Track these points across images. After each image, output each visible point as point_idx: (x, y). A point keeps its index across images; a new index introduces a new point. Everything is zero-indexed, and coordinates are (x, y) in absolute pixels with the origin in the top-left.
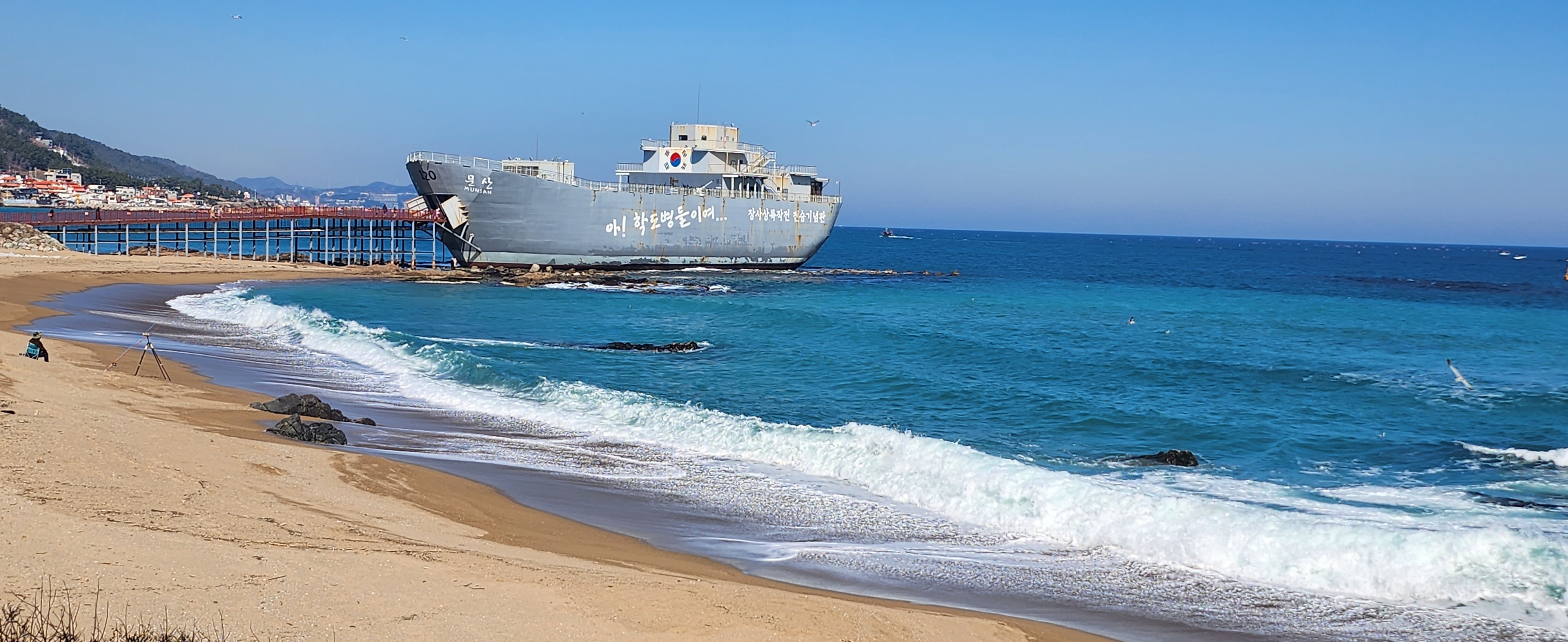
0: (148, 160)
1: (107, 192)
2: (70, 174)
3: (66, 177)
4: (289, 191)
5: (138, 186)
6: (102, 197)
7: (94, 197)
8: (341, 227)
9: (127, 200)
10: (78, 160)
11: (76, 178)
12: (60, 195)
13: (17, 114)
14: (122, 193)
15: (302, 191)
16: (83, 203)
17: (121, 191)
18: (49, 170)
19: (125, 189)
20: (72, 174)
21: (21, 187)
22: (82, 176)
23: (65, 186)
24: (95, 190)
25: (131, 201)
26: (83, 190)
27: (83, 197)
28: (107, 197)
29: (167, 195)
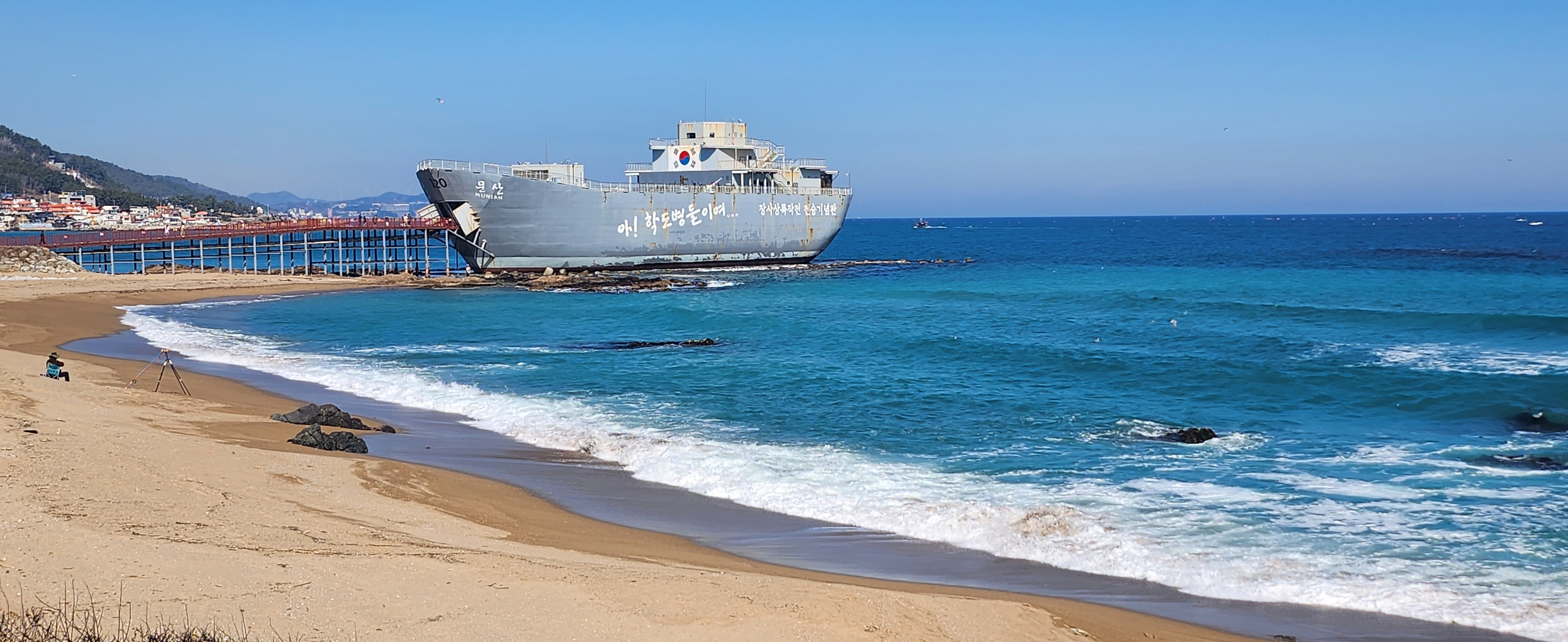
0: (161, 179)
1: (121, 212)
2: (84, 196)
3: (80, 199)
4: (302, 205)
5: (152, 205)
6: (116, 217)
7: (109, 218)
8: (354, 237)
9: (141, 220)
10: (91, 182)
11: (90, 200)
12: (75, 217)
13: (30, 139)
14: (136, 213)
15: (314, 204)
16: (98, 224)
17: (135, 211)
18: (63, 193)
19: (139, 209)
20: (86, 196)
21: (36, 211)
22: (96, 197)
23: (79, 209)
24: (110, 211)
25: (145, 220)
26: (98, 211)
27: (98, 218)
28: (121, 218)
29: (180, 213)
